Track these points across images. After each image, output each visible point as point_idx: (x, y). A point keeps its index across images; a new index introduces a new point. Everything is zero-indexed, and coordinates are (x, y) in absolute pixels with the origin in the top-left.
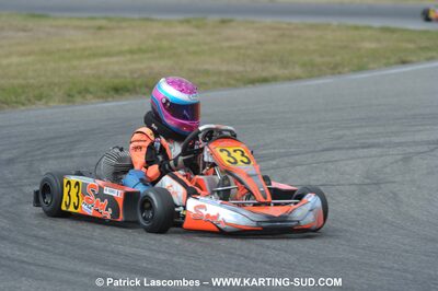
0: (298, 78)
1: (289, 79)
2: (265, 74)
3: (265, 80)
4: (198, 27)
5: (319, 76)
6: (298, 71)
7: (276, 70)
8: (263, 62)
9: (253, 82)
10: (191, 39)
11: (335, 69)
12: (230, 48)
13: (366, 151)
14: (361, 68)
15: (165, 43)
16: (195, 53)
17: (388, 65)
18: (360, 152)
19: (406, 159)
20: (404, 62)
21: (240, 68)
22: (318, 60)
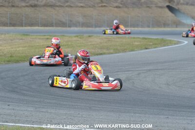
0: (112, 53)
1: (109, 54)
2: (101, 52)
3: (101, 54)
4: (80, 38)
5: (119, 53)
6: (112, 51)
7: (105, 51)
8: (101, 49)
9: (97, 55)
10: (78, 42)
11: (124, 51)
12: (91, 44)
13: (128, 72)
14: (132, 50)
15: (70, 43)
16: (79, 46)
17: (141, 49)
18: (126, 72)
19: (139, 74)
20: (146, 49)
21: (94, 51)
22: (119, 48)
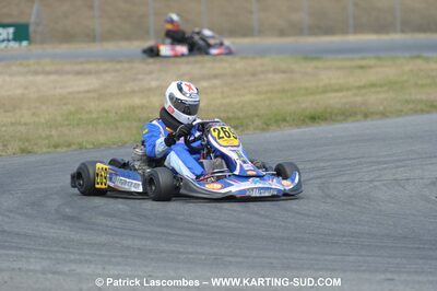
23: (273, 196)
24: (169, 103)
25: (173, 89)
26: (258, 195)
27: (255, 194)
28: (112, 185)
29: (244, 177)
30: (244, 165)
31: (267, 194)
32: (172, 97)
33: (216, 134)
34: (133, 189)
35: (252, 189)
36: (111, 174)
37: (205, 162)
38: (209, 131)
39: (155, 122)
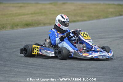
23: (107, 59)
24: (58, 23)
25: (59, 17)
26: (102, 58)
27: (101, 58)
28: (41, 53)
29: (96, 51)
30: (96, 47)
31: (105, 58)
32: (59, 21)
33: (82, 35)
34: (51, 55)
35: (100, 56)
36: (40, 49)
37: (77, 45)
38: (79, 34)
39: (53, 30)
